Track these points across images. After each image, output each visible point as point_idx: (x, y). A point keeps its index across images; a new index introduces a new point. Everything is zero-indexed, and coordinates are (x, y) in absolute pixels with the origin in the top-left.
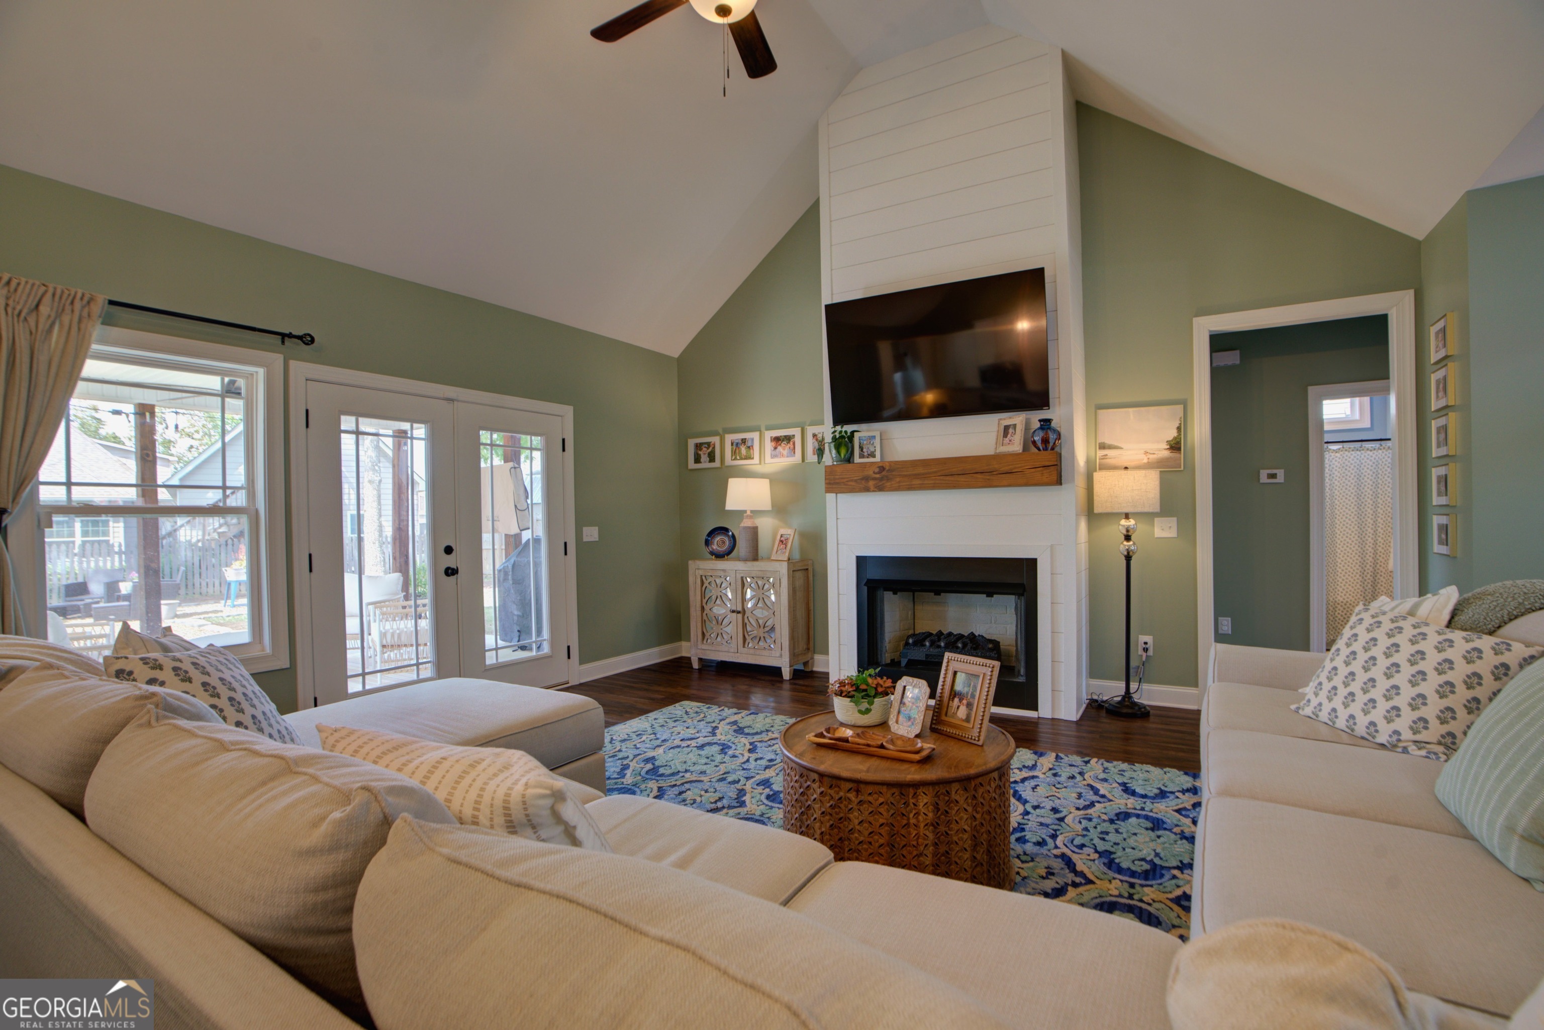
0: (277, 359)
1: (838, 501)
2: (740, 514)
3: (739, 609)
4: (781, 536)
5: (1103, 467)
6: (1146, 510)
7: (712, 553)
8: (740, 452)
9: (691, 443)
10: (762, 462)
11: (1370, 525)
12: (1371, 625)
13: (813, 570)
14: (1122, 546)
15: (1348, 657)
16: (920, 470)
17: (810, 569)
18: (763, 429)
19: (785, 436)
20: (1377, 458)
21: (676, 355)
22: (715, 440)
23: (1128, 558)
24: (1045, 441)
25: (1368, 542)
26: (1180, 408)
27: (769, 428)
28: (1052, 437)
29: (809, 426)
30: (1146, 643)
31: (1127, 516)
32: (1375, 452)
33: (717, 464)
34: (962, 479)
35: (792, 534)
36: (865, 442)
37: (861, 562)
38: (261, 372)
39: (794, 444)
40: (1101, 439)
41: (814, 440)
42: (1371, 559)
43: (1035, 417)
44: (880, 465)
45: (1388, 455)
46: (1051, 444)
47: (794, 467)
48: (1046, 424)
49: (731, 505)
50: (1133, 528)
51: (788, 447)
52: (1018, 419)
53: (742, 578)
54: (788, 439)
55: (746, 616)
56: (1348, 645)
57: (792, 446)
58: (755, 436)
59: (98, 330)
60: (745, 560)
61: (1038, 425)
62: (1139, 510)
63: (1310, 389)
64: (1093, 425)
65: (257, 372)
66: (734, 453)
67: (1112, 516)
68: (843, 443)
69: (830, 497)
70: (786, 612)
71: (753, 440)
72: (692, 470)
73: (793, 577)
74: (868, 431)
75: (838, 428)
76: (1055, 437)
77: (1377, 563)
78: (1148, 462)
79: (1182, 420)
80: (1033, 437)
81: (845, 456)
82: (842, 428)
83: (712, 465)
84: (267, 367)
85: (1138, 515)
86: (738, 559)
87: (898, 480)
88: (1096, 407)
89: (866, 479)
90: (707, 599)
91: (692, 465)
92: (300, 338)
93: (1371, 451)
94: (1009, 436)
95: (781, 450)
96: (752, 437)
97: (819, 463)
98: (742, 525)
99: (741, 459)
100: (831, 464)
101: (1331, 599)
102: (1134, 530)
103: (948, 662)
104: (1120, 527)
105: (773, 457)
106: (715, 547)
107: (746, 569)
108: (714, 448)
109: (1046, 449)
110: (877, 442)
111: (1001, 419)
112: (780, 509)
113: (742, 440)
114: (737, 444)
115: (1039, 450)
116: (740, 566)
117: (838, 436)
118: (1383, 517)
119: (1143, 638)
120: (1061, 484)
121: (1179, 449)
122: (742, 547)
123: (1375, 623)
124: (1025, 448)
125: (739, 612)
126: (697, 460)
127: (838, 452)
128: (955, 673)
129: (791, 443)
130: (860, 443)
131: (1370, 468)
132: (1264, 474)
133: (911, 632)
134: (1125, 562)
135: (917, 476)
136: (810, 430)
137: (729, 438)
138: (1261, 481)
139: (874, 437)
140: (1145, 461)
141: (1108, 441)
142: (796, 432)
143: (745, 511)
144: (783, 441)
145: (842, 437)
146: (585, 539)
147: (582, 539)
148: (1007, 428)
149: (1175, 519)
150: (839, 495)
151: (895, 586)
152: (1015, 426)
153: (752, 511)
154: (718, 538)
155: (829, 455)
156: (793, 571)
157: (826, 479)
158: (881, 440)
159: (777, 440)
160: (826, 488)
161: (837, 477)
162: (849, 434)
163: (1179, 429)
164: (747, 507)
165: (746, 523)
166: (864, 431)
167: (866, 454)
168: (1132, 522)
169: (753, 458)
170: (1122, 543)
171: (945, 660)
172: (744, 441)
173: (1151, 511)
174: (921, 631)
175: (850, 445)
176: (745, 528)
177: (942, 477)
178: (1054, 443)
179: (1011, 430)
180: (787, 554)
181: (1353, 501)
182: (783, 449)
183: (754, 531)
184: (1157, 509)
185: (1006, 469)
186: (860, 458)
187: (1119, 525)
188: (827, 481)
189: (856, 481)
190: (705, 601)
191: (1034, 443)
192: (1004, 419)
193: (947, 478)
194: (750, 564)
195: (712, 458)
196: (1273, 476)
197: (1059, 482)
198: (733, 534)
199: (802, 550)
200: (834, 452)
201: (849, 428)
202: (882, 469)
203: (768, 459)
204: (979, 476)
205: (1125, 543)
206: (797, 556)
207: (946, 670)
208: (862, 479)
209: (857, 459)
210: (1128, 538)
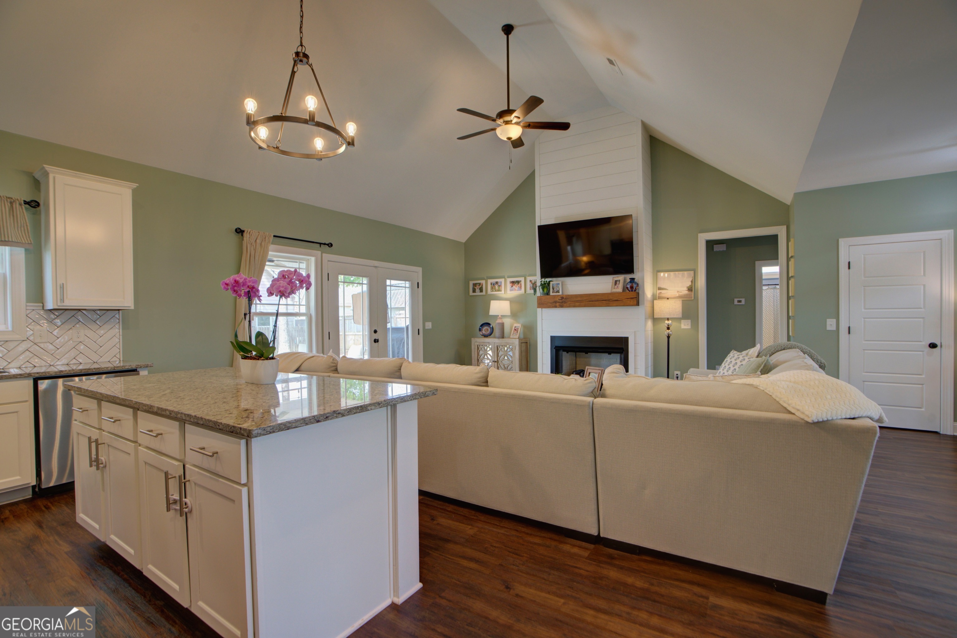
0: (319, 253)
1: (543, 312)
2: (496, 317)
3: (496, 360)
4: (515, 327)
5: (660, 298)
6: (675, 317)
7: (482, 335)
8: (495, 288)
9: (471, 283)
10: (506, 293)
12: (742, 360)
13: (530, 342)
14: (666, 332)
15: (733, 370)
16: (579, 299)
17: (528, 342)
18: (506, 277)
19: (517, 281)
21: (464, 242)
22: (483, 282)
23: (668, 337)
24: (632, 287)
26: (692, 272)
27: (509, 277)
28: (635, 286)
29: (528, 276)
30: (677, 374)
31: (668, 319)
33: (484, 293)
34: (597, 303)
35: (520, 327)
36: (555, 286)
37: (553, 338)
38: (313, 259)
39: (521, 285)
40: (659, 286)
41: (531, 283)
43: (628, 277)
44: (562, 296)
46: (634, 289)
47: (521, 296)
48: (632, 280)
49: (492, 312)
50: (671, 324)
51: (518, 286)
52: (621, 278)
53: (497, 346)
54: (518, 282)
55: (499, 364)
56: (729, 365)
57: (520, 286)
58: (502, 280)
59: (271, 247)
60: (499, 338)
61: (629, 280)
62: (672, 317)
63: (756, 262)
64: (656, 279)
65: (311, 259)
66: (492, 288)
67: (662, 319)
68: (546, 286)
69: (539, 310)
70: (518, 362)
71: (501, 282)
72: (471, 296)
73: (521, 346)
74: (556, 281)
75: (543, 280)
76: (636, 286)
78: (679, 296)
79: (693, 277)
80: (627, 286)
81: (546, 292)
82: (545, 279)
83: (481, 294)
84: (316, 257)
85: (673, 319)
86: (495, 337)
87: (569, 303)
88: (656, 272)
89: (556, 302)
90: (480, 356)
91: (471, 293)
92: (328, 245)
94: (617, 285)
95: (515, 288)
96: (501, 281)
97: (535, 295)
98: (497, 322)
99: (496, 291)
100: (540, 295)
102: (671, 325)
103: (587, 370)
104: (665, 324)
105: (511, 290)
106: (484, 332)
107: (499, 342)
108: (482, 286)
109: (632, 291)
110: (561, 285)
111: (614, 277)
112: (514, 315)
113: (496, 282)
114: (494, 284)
115: (629, 291)
116: (497, 341)
117: (543, 283)
119: (676, 372)
120: (638, 305)
121: (692, 290)
122: (497, 332)
123: (743, 359)
124: (624, 290)
125: (495, 362)
126: (474, 291)
127: (543, 290)
128: (590, 373)
129: (520, 284)
130: (553, 286)
132: (736, 300)
133: (575, 370)
134: (667, 339)
135: (577, 301)
136: (529, 279)
137: (490, 281)
138: (735, 304)
139: (559, 284)
140: (678, 295)
141: (662, 287)
142: (522, 279)
143: (498, 316)
144: (516, 283)
145: (545, 284)
146: (426, 328)
147: (425, 328)
148: (616, 281)
149: (690, 320)
150: (543, 309)
151: (568, 349)
152: (619, 280)
153: (501, 316)
154: (485, 328)
155: (539, 292)
156: (521, 343)
157: (537, 302)
158: (562, 285)
159: (513, 283)
160: (538, 306)
161: (543, 301)
162: (548, 282)
163: (692, 282)
164: (499, 313)
165: (499, 321)
166: (555, 282)
167: (555, 291)
168: (670, 322)
169: (501, 291)
170: (666, 331)
171: (586, 369)
172: (497, 283)
173: (677, 317)
174: (579, 369)
175: (548, 287)
176: (499, 323)
177: (588, 302)
178: (636, 288)
179: (618, 282)
180: (518, 335)
182: (516, 287)
183: (502, 325)
184: (680, 316)
185: (615, 299)
186: (553, 293)
187: (665, 323)
188: (538, 303)
189: (551, 303)
190: (479, 357)
191: (627, 288)
192: (615, 277)
193: (590, 302)
194: (501, 340)
195: (481, 290)
196: (740, 301)
197: (638, 304)
198: (493, 327)
199: (524, 333)
200: (541, 290)
201: (548, 280)
202: (562, 298)
203: (508, 291)
204: (604, 302)
205: (667, 331)
206: (522, 336)
207: (587, 372)
208: (554, 302)
209: (551, 294)
210: (668, 328)
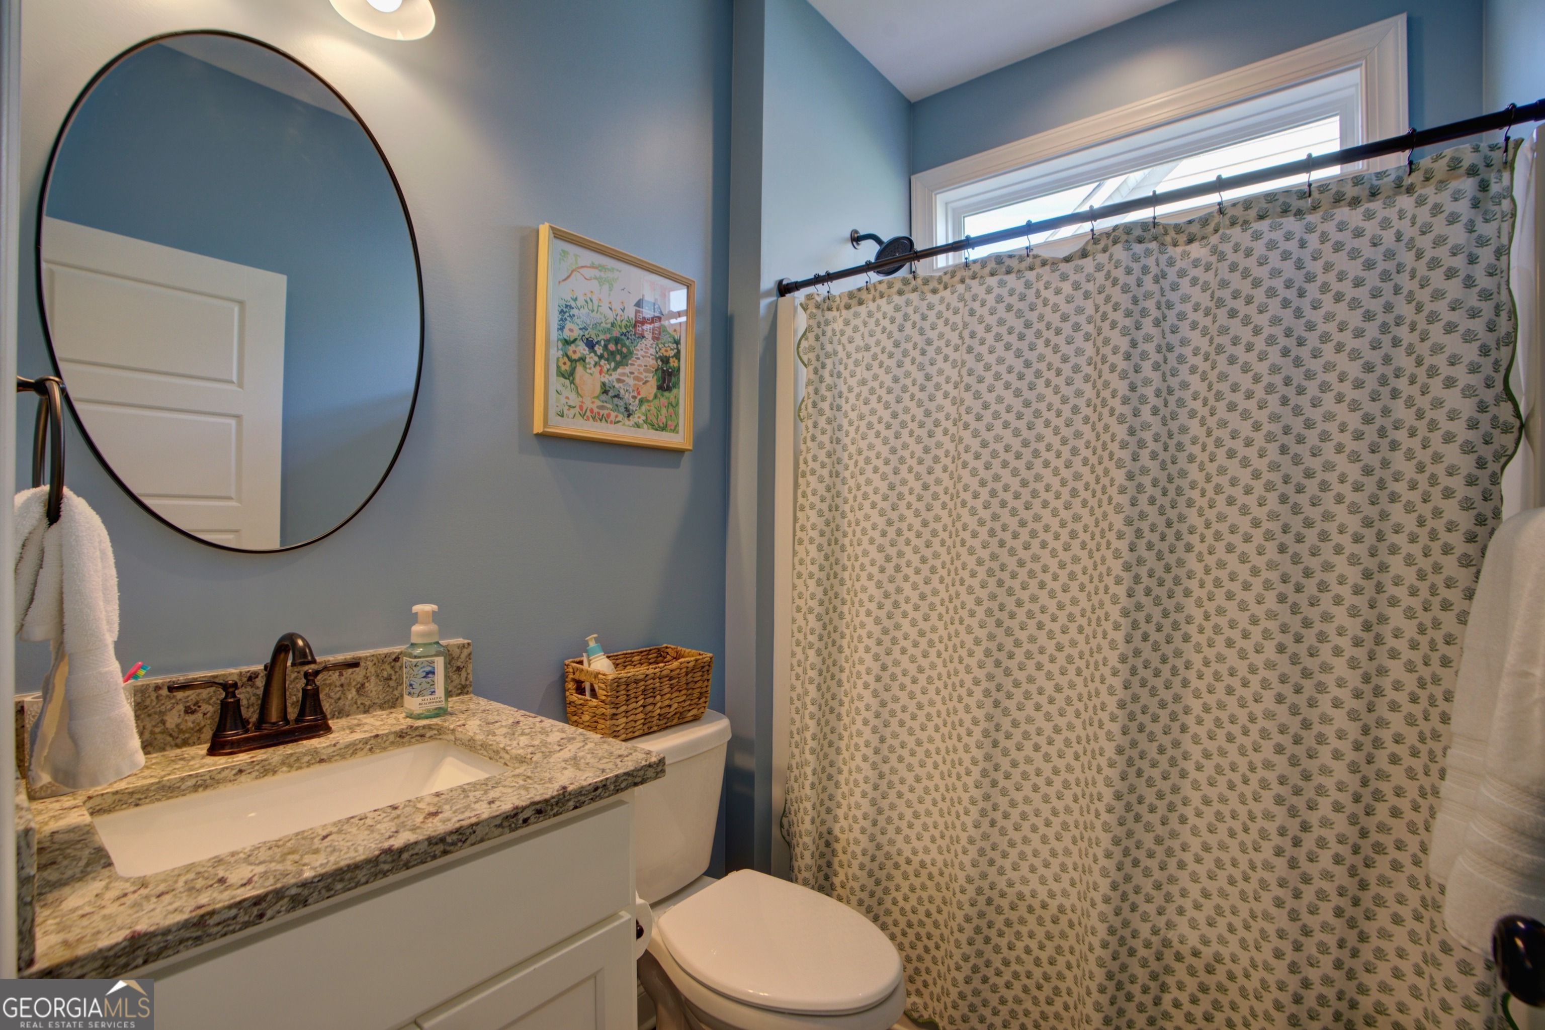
11: (1345, 591)
20: (1388, 237)
25: (1329, 680)
32: (1376, 205)
42: (1340, 770)
45: (1450, 207)
77: (1378, 796)
93: (1355, 202)
101: (1145, 930)
118: (1416, 550)
131: (1350, 292)
181: (1261, 464)
